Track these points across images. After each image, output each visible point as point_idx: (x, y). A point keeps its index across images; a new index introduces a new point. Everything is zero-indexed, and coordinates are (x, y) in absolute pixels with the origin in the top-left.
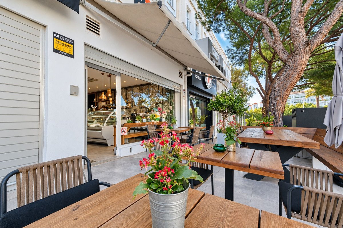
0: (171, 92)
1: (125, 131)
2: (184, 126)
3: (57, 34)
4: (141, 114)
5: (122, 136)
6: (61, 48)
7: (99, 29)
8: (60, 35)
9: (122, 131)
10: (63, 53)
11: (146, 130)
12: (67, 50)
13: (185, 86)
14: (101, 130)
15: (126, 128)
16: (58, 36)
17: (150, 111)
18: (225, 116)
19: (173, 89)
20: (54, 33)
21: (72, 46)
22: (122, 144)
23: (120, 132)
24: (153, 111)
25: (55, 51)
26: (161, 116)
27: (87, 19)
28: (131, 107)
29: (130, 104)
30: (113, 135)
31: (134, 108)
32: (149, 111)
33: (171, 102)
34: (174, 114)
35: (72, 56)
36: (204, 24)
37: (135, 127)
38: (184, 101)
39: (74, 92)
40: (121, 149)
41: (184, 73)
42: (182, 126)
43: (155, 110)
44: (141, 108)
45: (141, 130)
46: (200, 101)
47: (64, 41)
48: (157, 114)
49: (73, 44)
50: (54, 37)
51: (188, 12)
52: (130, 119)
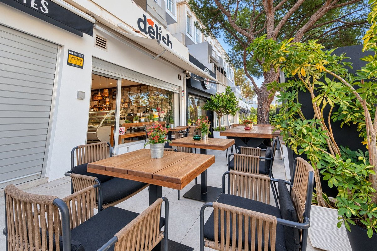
0: (170, 94)
1: (123, 131)
2: (183, 125)
3: (71, 51)
4: (138, 114)
5: (120, 136)
6: (74, 61)
7: (105, 44)
8: (74, 52)
9: (120, 131)
10: (75, 66)
11: (144, 130)
12: (78, 63)
13: (184, 87)
14: (96, 131)
15: (124, 128)
16: (72, 52)
17: (149, 111)
18: (220, 115)
19: (172, 91)
20: (69, 50)
21: (82, 59)
22: (119, 143)
23: (118, 132)
24: (152, 111)
25: (69, 64)
26: (159, 115)
27: (96, 37)
28: (128, 107)
29: (126, 104)
30: (110, 136)
31: (131, 108)
32: (147, 111)
33: (170, 102)
34: (173, 114)
35: (81, 67)
36: (202, 31)
37: (131, 128)
38: (183, 101)
39: (81, 96)
40: (118, 148)
41: (183, 76)
42: (181, 126)
43: (154, 110)
44: (139, 108)
45: (139, 130)
46: (200, 101)
47: (77, 56)
48: (156, 114)
49: (83, 58)
50: (69, 54)
51: (188, 17)
52: (126, 119)
